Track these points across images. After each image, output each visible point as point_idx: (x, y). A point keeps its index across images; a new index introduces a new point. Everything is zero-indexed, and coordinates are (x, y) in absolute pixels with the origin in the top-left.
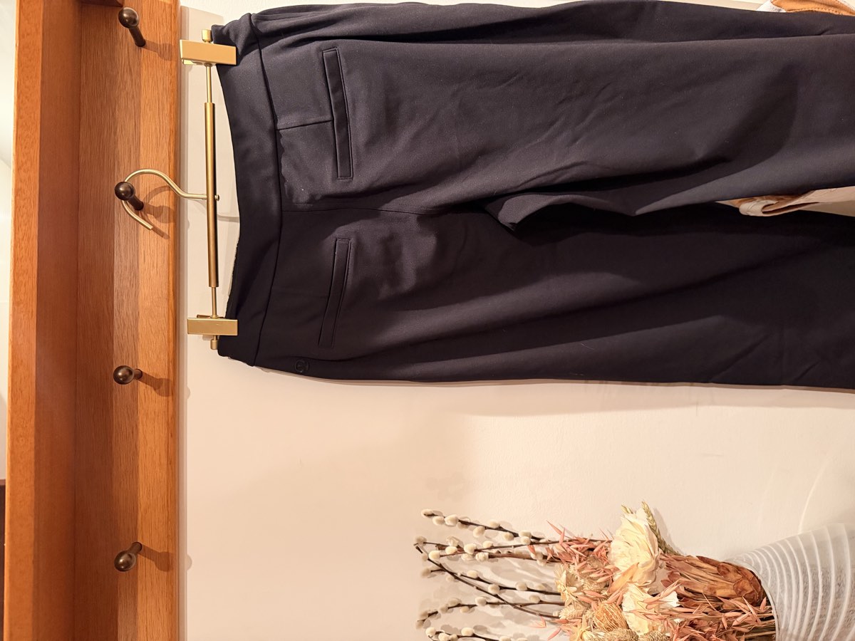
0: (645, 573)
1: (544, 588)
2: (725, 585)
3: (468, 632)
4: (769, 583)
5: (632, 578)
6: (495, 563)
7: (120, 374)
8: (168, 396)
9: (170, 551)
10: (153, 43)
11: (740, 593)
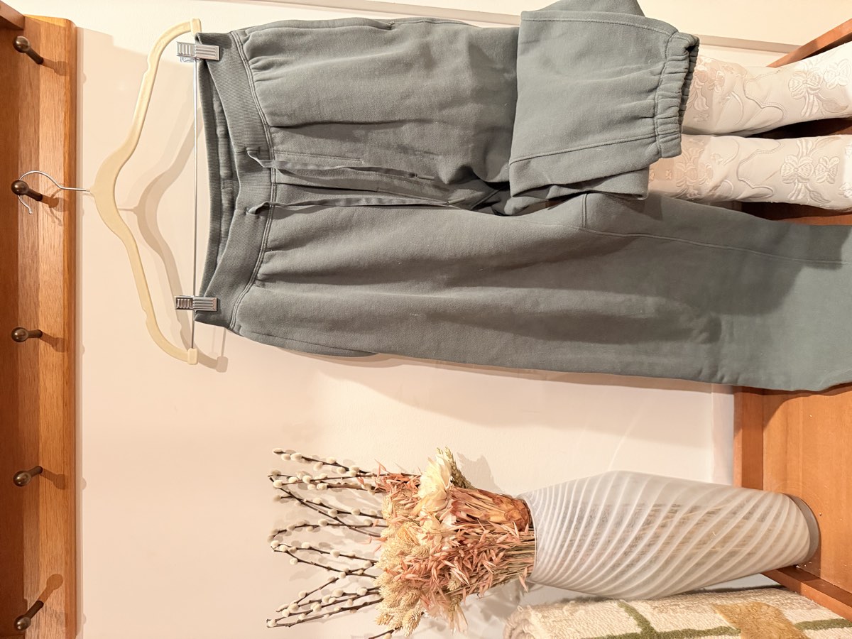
0: (434, 500)
1: (376, 513)
2: (498, 513)
3: (307, 546)
7: (16, 334)
8: (63, 352)
10: (50, 61)
11: (509, 519)
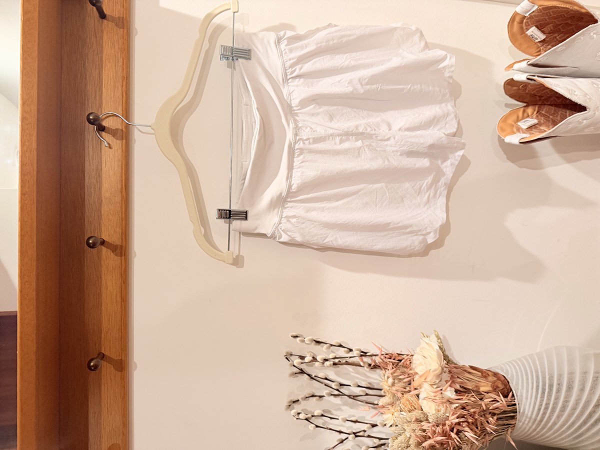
0: (434, 375)
1: (369, 386)
2: (485, 384)
3: (318, 413)
4: (514, 383)
5: (425, 379)
6: (337, 369)
7: (91, 241)
8: (121, 256)
9: (123, 359)
10: (111, 16)
11: (495, 389)
